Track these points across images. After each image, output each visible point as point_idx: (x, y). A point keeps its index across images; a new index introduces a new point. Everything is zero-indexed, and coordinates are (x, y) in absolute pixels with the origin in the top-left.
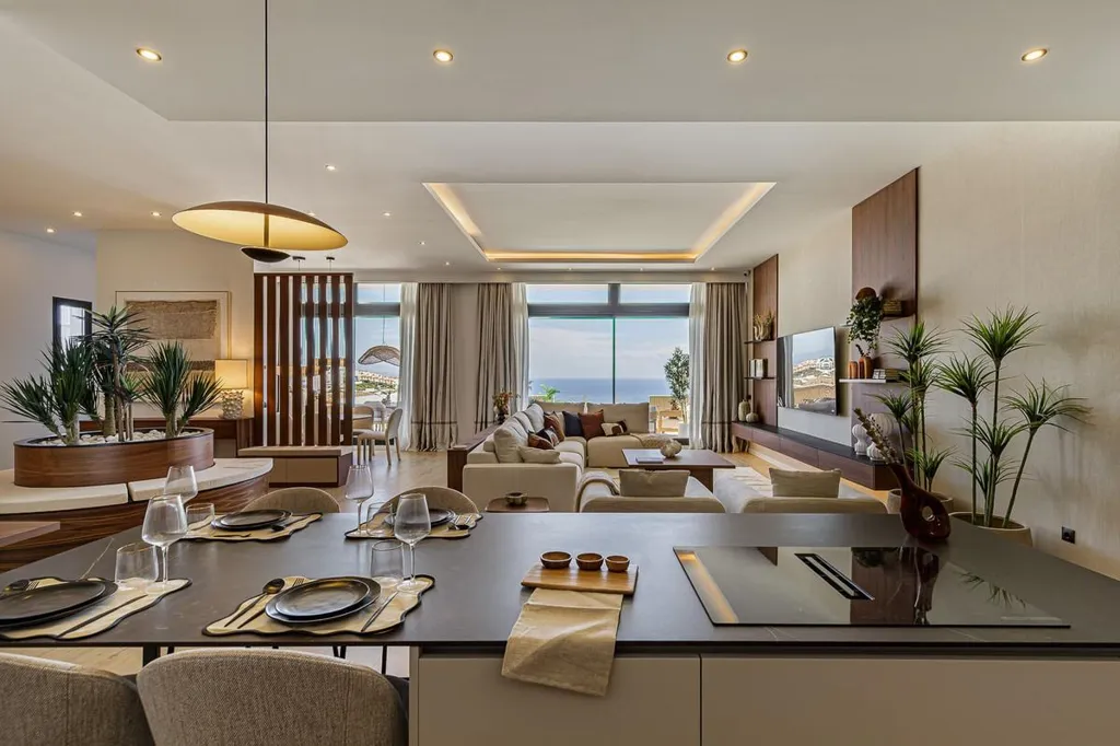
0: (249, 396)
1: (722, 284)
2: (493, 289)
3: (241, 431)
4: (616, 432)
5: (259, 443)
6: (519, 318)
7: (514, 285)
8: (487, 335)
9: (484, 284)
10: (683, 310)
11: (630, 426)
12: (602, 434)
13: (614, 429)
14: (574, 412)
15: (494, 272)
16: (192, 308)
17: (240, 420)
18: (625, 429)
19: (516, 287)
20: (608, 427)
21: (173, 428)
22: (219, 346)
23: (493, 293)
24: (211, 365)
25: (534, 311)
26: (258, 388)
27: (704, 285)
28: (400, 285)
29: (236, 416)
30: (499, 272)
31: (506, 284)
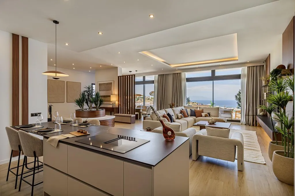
0: (117, 102)
1: (254, 66)
2: (176, 74)
3: (115, 110)
4: (206, 116)
5: (119, 113)
6: (184, 82)
7: (182, 73)
8: (175, 88)
9: (174, 74)
10: (238, 77)
11: (211, 114)
12: (202, 116)
13: (205, 115)
14: (193, 109)
15: (176, 70)
16: (108, 84)
17: (115, 108)
18: (209, 115)
19: (183, 74)
20: (203, 114)
21: (97, 108)
22: (112, 92)
23: (176, 76)
24: (110, 96)
25: (188, 80)
26: (119, 101)
27: (246, 68)
28: (154, 76)
29: (114, 107)
30: (177, 70)
31: (180, 73)
